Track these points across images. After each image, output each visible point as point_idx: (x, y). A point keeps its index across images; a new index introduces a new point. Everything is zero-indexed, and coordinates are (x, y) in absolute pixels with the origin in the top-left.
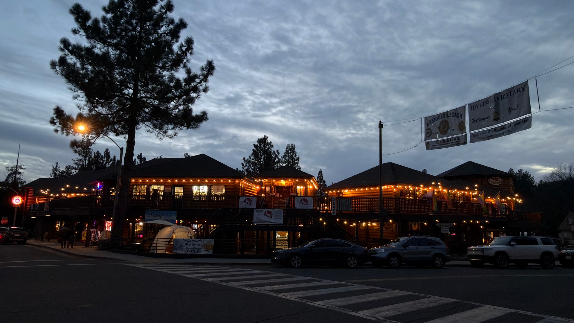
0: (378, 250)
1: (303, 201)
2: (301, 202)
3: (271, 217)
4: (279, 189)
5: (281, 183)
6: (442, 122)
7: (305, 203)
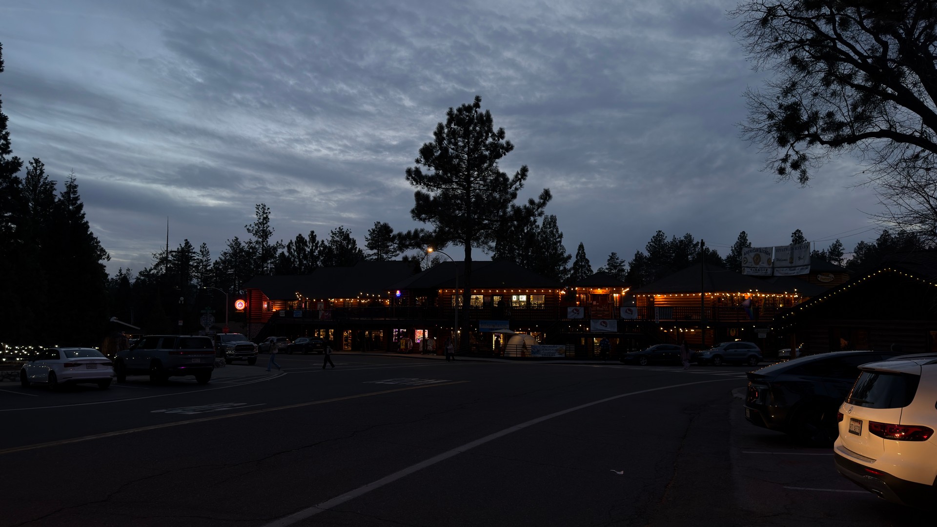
0: (704, 353)
1: (628, 311)
2: (626, 312)
3: (606, 326)
4: (596, 297)
5: (598, 291)
6: (755, 255)
7: (630, 312)
